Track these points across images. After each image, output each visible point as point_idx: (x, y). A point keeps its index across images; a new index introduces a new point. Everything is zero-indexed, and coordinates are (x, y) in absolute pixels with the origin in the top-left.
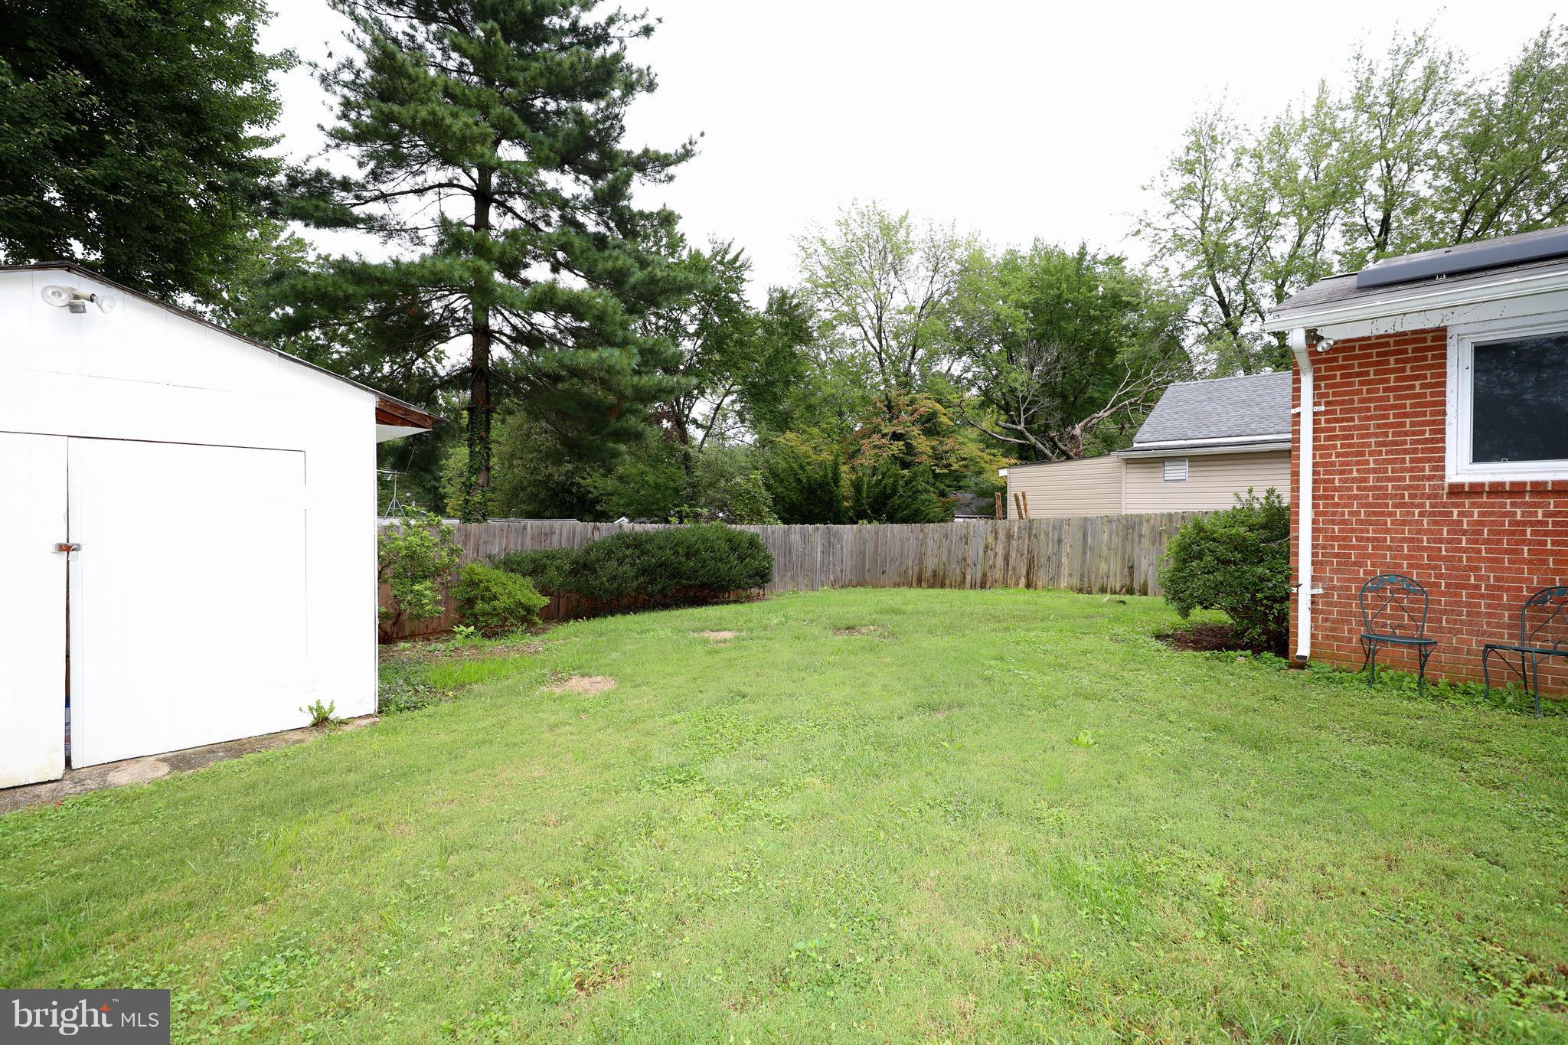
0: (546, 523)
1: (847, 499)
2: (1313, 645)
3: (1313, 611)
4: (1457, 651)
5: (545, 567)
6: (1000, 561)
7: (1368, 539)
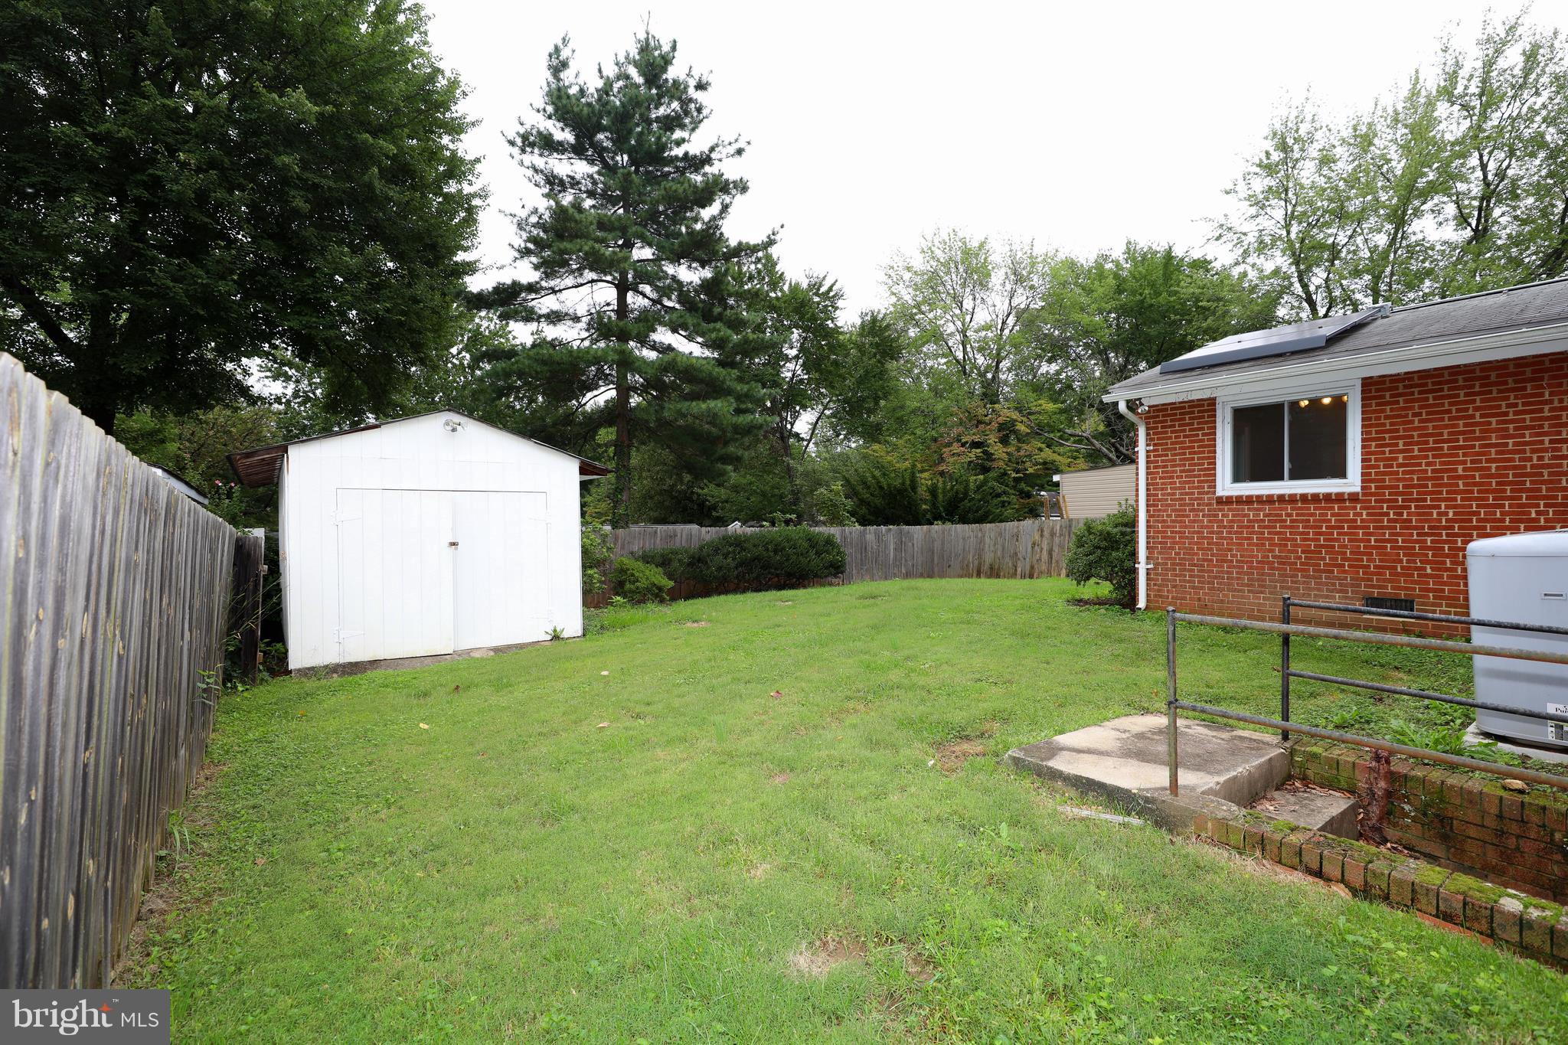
0: (671, 527)
1: (925, 502)
2: (1148, 601)
3: (1148, 579)
4: (1222, 601)
5: (670, 560)
6: (1045, 556)
7: (1176, 532)
